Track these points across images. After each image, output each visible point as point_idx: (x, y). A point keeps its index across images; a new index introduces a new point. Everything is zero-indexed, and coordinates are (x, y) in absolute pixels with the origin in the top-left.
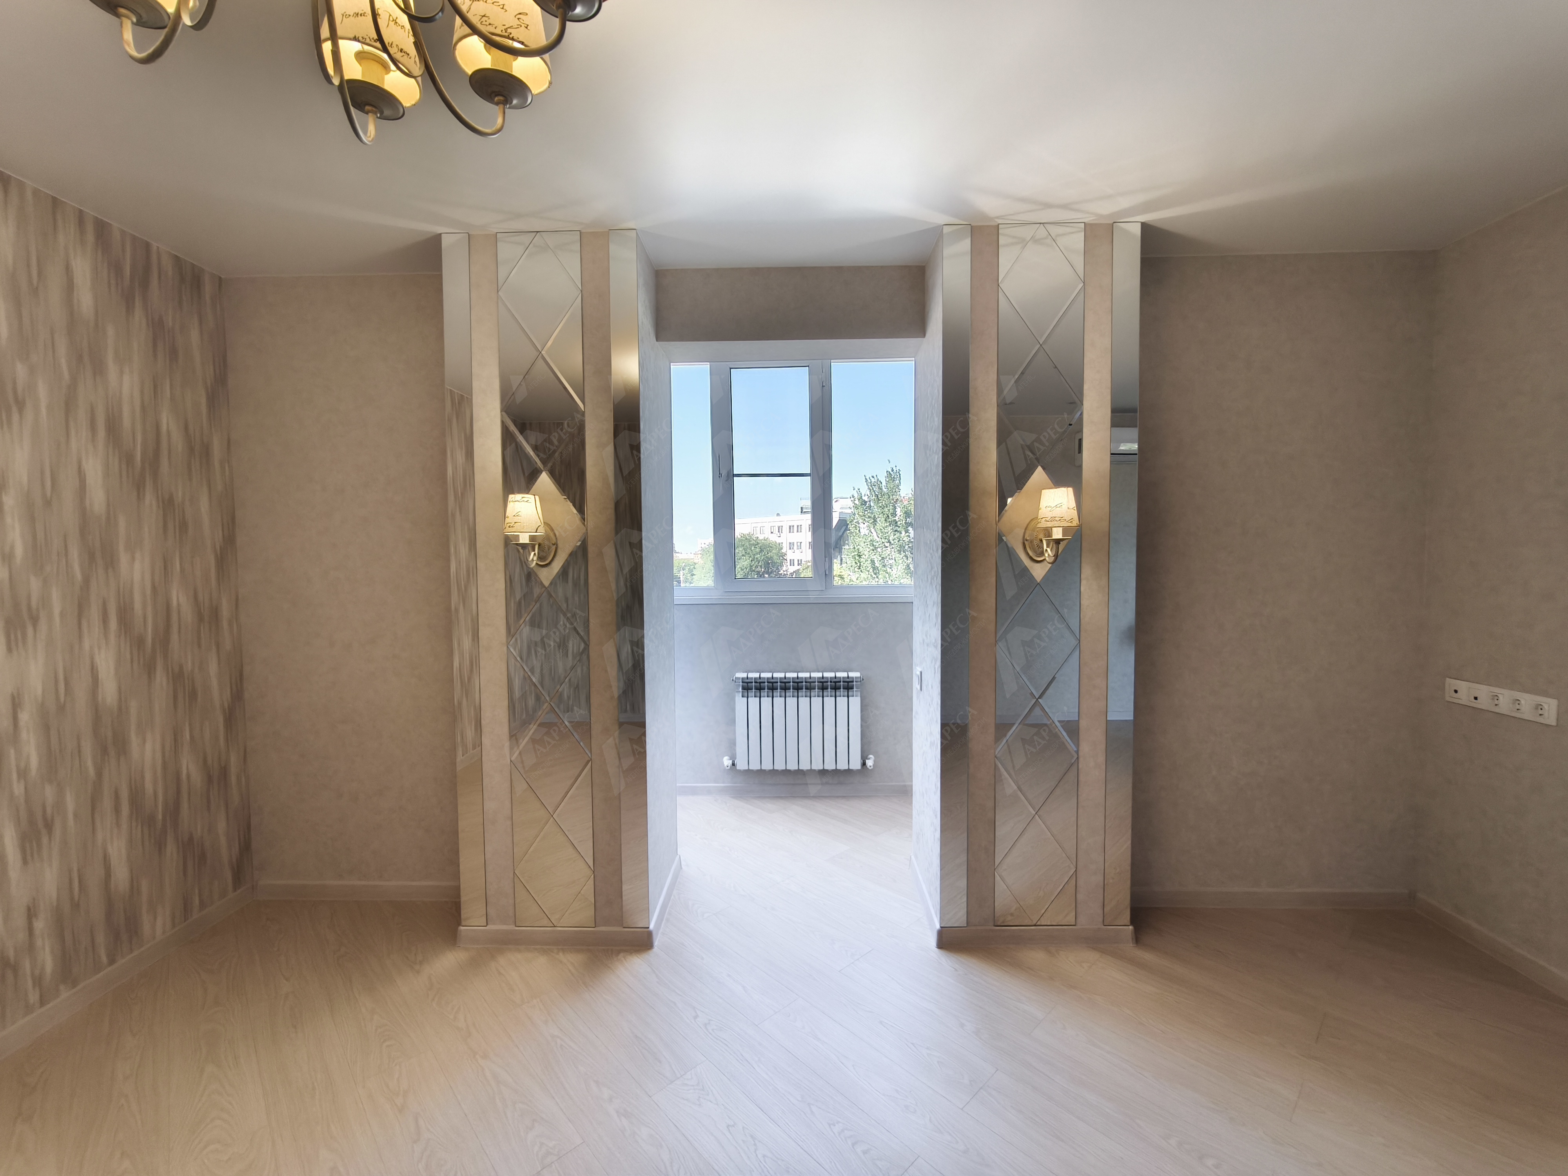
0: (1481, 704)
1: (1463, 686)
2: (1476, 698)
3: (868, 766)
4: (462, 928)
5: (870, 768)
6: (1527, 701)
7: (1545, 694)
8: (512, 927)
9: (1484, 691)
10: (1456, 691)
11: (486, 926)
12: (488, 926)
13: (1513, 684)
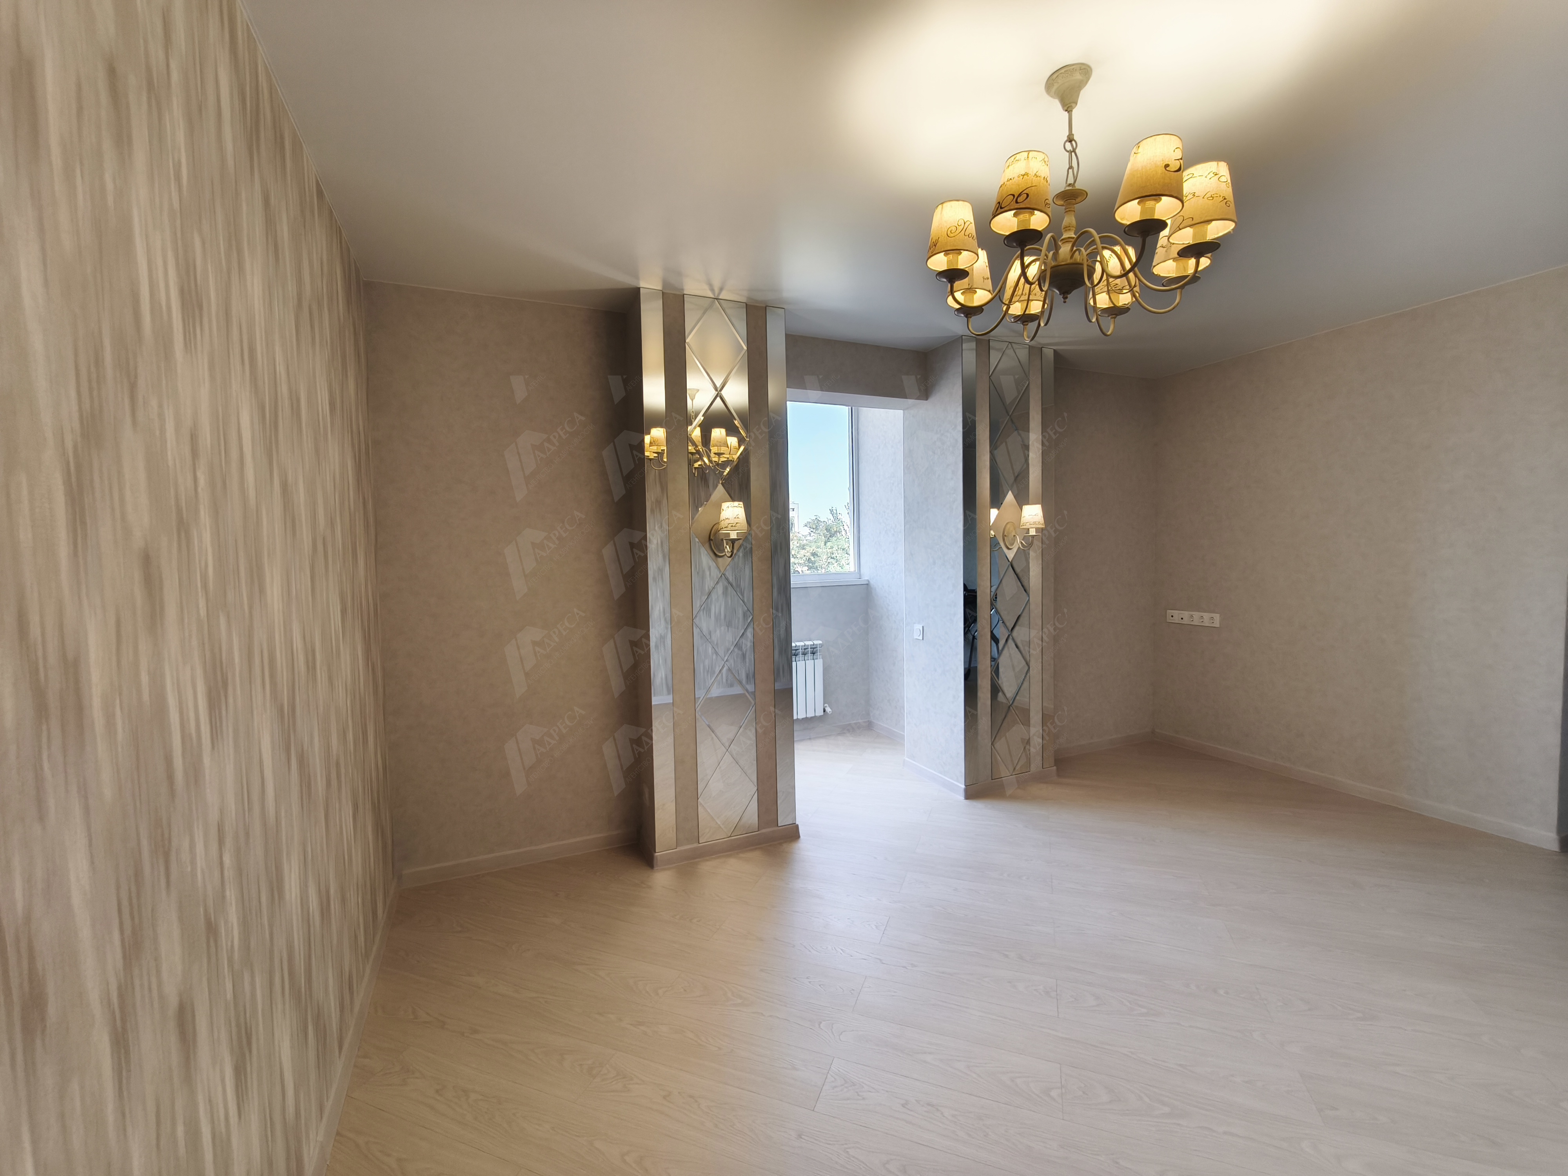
0: (1185, 621)
1: (1175, 613)
2: (1182, 619)
3: (828, 712)
4: (657, 854)
5: (830, 713)
6: (1206, 616)
7: (1213, 612)
8: (696, 845)
9: (1186, 614)
10: (1172, 616)
11: (676, 849)
12: (678, 848)
13: (1199, 609)
